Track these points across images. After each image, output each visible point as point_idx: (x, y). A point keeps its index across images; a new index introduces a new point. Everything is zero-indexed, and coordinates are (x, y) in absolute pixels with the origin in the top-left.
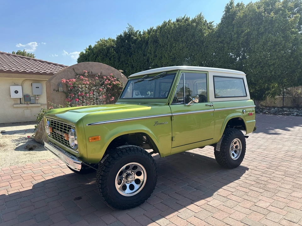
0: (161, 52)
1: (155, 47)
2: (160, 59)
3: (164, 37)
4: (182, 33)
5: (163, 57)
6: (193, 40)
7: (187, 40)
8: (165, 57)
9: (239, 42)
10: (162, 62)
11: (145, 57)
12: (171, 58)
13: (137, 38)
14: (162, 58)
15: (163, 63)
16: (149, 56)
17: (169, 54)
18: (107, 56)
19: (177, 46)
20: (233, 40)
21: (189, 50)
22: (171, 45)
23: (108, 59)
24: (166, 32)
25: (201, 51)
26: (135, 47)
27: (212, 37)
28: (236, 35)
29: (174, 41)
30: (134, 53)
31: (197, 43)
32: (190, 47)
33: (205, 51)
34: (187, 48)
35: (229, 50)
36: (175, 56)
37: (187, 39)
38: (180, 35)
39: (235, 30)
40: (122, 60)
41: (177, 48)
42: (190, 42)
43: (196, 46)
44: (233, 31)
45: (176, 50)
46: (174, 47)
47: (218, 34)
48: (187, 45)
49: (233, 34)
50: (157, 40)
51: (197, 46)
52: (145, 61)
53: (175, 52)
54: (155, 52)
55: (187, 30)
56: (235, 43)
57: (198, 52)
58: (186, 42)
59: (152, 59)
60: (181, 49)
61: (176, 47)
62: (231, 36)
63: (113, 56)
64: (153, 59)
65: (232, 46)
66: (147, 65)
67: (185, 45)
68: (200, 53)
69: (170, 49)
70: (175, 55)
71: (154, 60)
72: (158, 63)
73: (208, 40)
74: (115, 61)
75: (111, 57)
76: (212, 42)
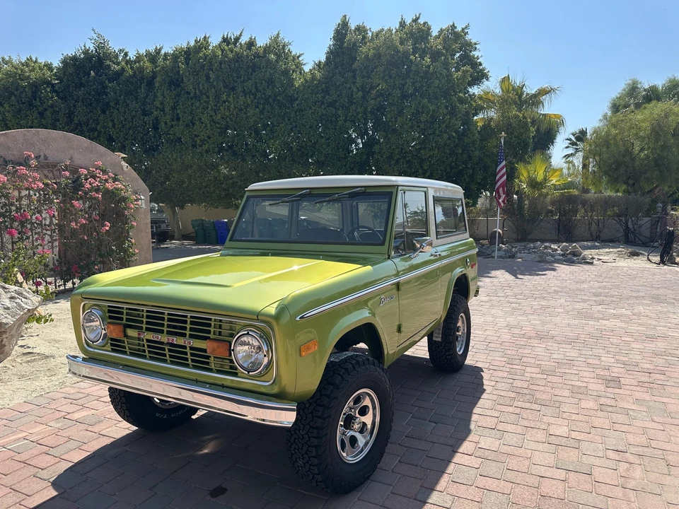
0: (192, 110)
1: (173, 97)
2: (187, 126)
3: (197, 75)
4: (242, 73)
5: (197, 123)
6: (269, 93)
7: (257, 90)
8: (202, 123)
9: (366, 108)
10: (195, 133)
11: (146, 118)
12: (217, 128)
13: (123, 69)
14: (193, 124)
15: (196, 136)
16: (157, 117)
17: (212, 116)
18: (31, 104)
19: (231, 100)
20: (354, 103)
21: (262, 112)
22: (217, 97)
23: (36, 114)
24: (204, 66)
25: (289, 120)
26: (118, 91)
27: (312, 90)
28: (360, 94)
29: (224, 87)
30: (116, 104)
31: (279, 100)
32: (264, 106)
33: (297, 119)
34: (257, 107)
35: (347, 124)
36: (227, 122)
37: (256, 88)
38: (238, 77)
39: (359, 80)
40: (79, 120)
41: (232, 106)
42: (263, 96)
43: (277, 107)
44: (354, 83)
45: (229, 110)
46: (224, 102)
47: (324, 86)
48: (256, 100)
49: (355, 90)
50: (177, 80)
52: (149, 128)
53: (227, 114)
54: (174, 108)
55: (255, 67)
56: (359, 110)
57: (281, 121)
58: (255, 95)
59: (166, 123)
60: (241, 110)
61: (229, 102)
62: (352, 95)
63: (52, 106)
64: (170, 124)
65: (352, 116)
66: (155, 137)
67: (252, 101)
68: (287, 124)
69: (216, 105)
70: (228, 119)
71: (172, 126)
72: (182, 133)
73: (303, 95)
74: (58, 120)
75: (46, 110)
76: (312, 102)
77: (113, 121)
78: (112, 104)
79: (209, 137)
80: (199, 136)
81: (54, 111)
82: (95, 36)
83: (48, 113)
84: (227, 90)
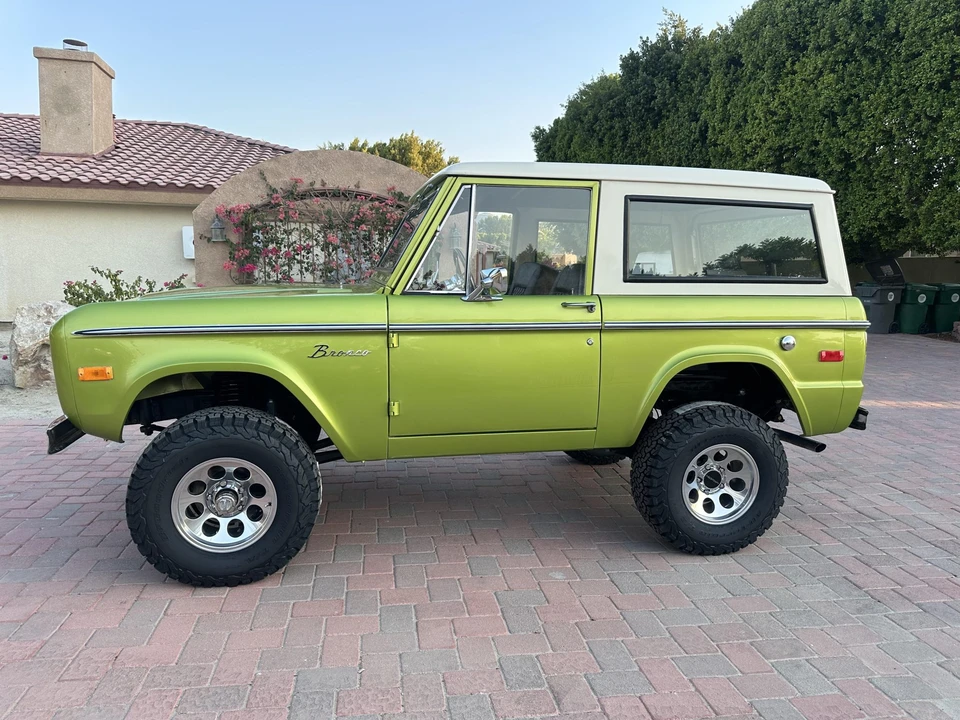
2: (738, 126)
5: (749, 119)
7: (836, 40)
10: (746, 137)
11: (693, 125)
12: (774, 122)
14: (746, 121)
15: (749, 141)
16: (705, 122)
21: (841, 79)
22: (779, 66)
25: (887, 82)
26: (667, 92)
27: (934, 9)
31: (871, 48)
32: (845, 66)
34: (833, 71)
37: (832, 35)
38: (813, 24)
41: (798, 79)
42: (844, 46)
43: (865, 62)
46: (787, 75)
48: (832, 58)
51: (873, 61)
52: (694, 140)
53: (789, 95)
57: (873, 87)
58: (831, 49)
59: (714, 129)
60: (811, 82)
66: (701, 152)
67: (825, 63)
68: (882, 91)
71: (721, 131)
72: (731, 141)
73: (916, 24)
74: (615, 146)
75: (604, 134)
76: (935, 35)
77: (664, 136)
78: (664, 112)
79: (763, 141)
80: (751, 141)
81: (613, 135)
82: (666, 17)
83: (606, 140)
84: (792, 52)
